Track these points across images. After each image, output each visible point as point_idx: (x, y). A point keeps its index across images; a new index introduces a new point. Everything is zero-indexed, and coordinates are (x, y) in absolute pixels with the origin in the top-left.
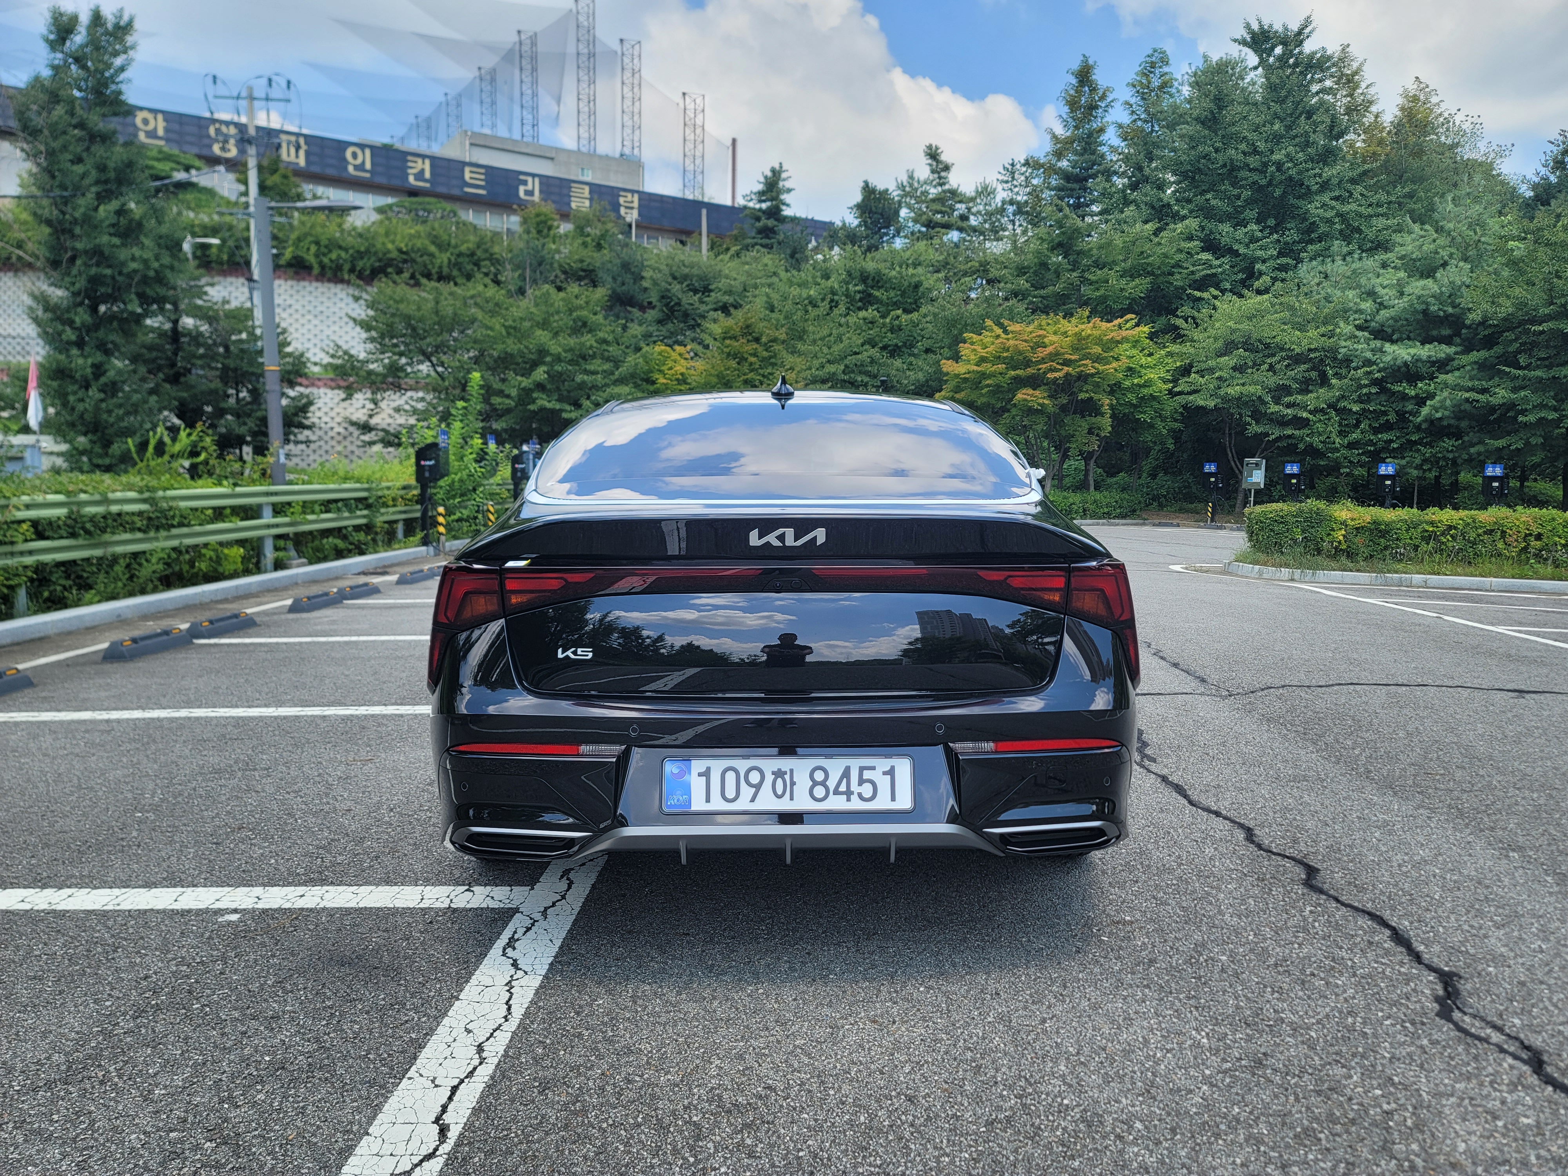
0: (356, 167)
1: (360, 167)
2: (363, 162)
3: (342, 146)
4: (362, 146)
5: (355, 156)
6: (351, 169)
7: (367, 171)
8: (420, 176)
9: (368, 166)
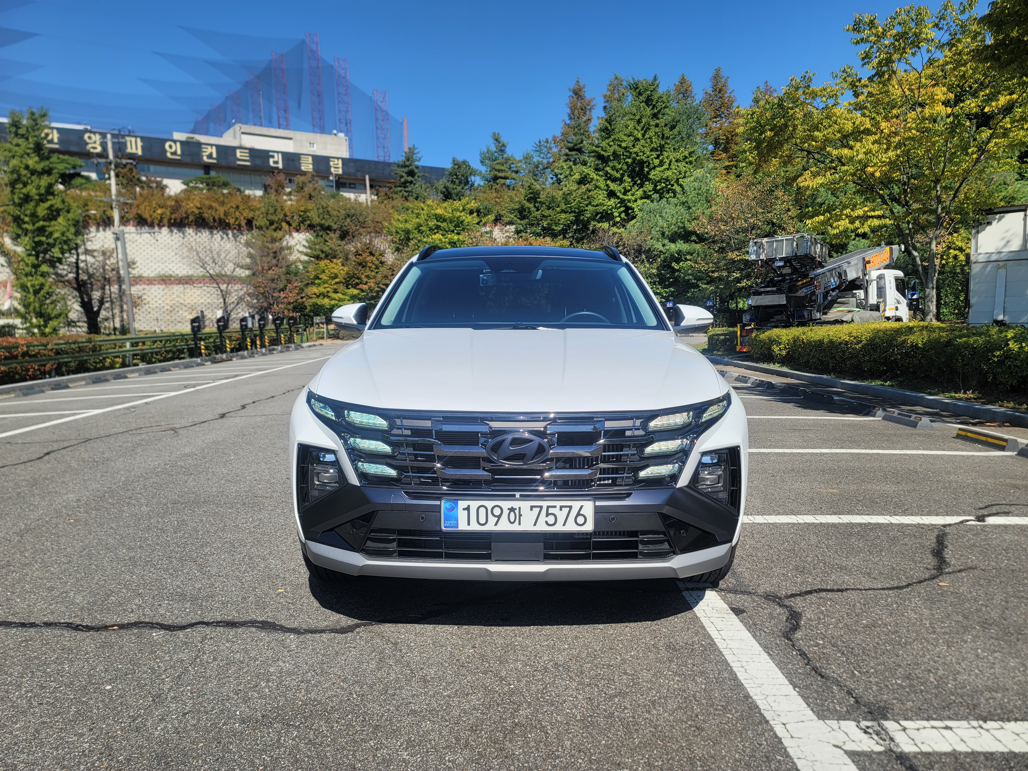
0: (172, 154)
2: (176, 150)
3: (161, 141)
4: (175, 141)
5: (171, 147)
6: (169, 155)
7: (178, 155)
8: (210, 156)
9: (179, 152)
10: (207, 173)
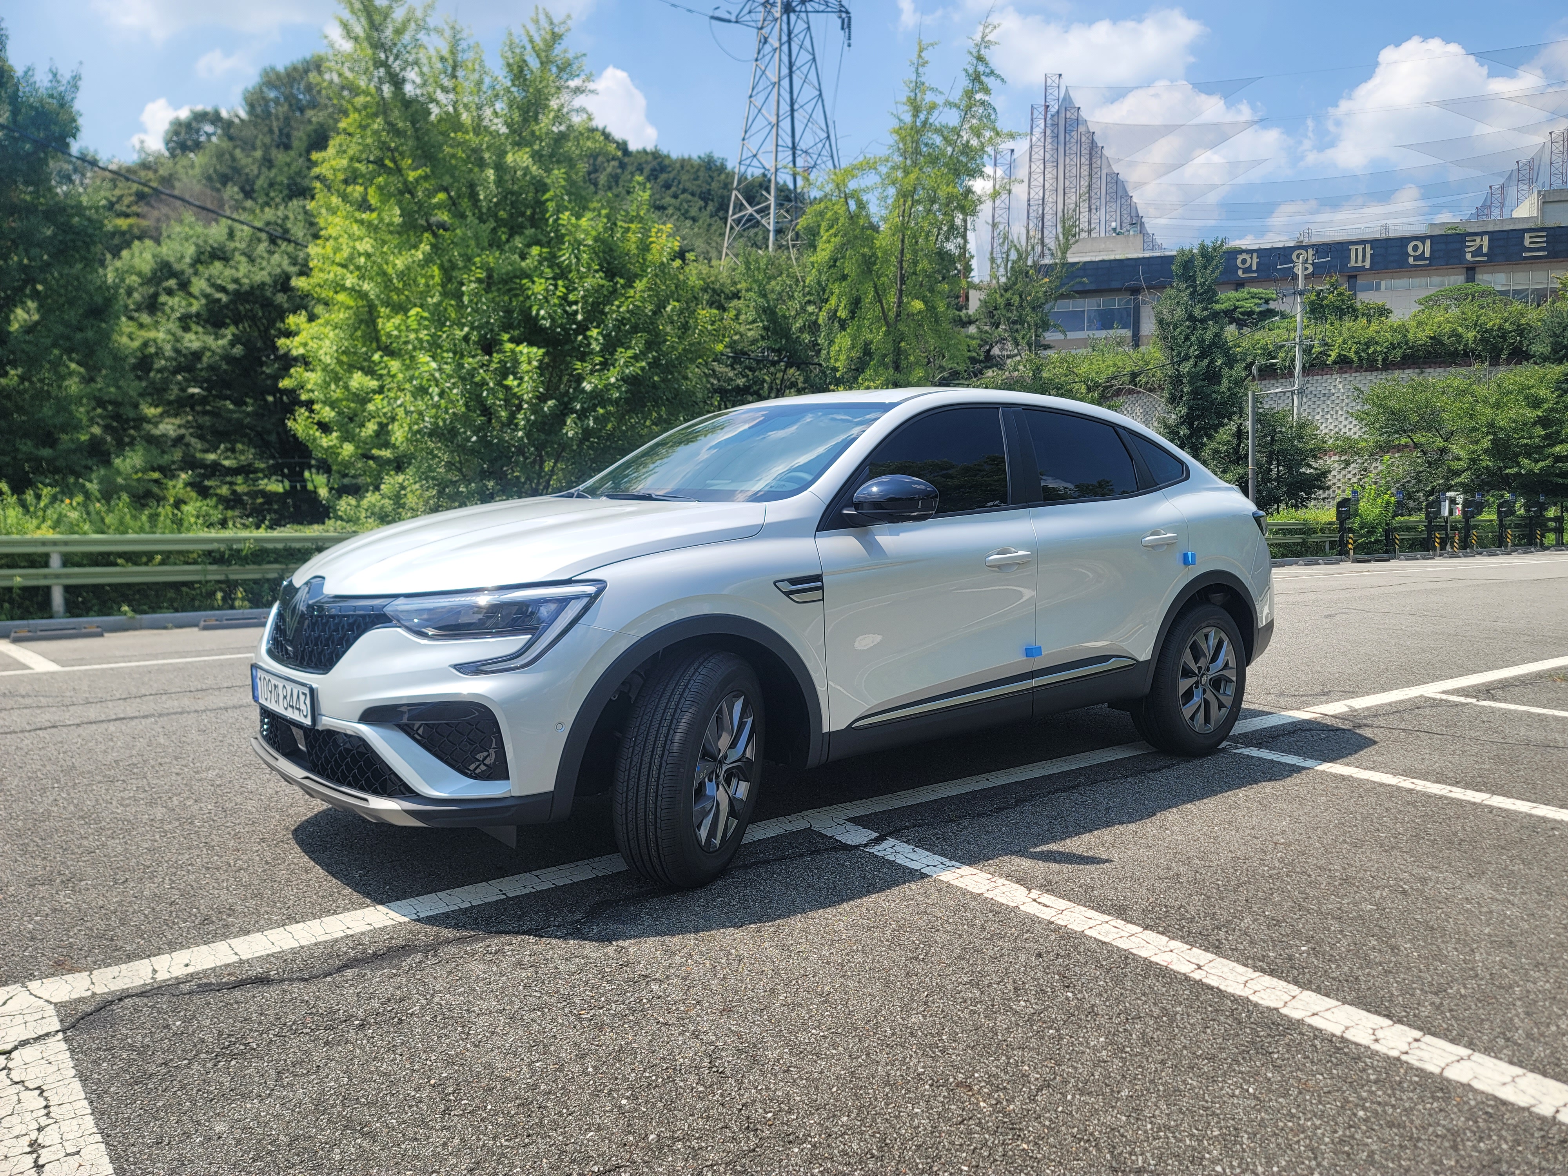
0: (1416, 258)
1: (1421, 257)
2: (1424, 252)
3: (1403, 241)
4: (1422, 239)
5: (1415, 248)
6: (1411, 260)
7: (1426, 259)
8: (1478, 252)
9: (1427, 255)
10: (1470, 278)
